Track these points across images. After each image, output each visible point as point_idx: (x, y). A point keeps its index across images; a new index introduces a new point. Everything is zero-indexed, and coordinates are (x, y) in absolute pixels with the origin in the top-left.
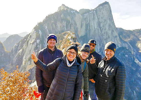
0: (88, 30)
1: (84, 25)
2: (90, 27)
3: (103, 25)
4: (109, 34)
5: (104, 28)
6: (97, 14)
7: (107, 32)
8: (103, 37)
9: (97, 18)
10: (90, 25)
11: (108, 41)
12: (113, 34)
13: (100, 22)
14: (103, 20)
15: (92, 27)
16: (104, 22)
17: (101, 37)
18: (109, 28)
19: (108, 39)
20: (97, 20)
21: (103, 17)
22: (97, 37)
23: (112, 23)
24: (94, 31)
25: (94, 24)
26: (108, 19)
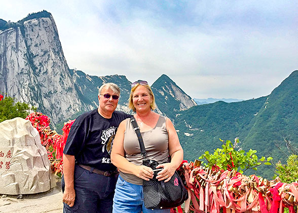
2: (5, 63)
4: (55, 83)
5: (42, 69)
7: (50, 78)
8: (40, 90)
9: (23, 44)
10: (6, 60)
11: (54, 98)
12: (63, 84)
13: (32, 53)
14: (40, 50)
15: (12, 65)
16: (43, 56)
17: (36, 89)
18: (53, 70)
19: (52, 94)
20: (26, 48)
21: (40, 44)
22: (26, 90)
23: (61, 60)
24: (18, 74)
25: (18, 59)
26: (51, 49)
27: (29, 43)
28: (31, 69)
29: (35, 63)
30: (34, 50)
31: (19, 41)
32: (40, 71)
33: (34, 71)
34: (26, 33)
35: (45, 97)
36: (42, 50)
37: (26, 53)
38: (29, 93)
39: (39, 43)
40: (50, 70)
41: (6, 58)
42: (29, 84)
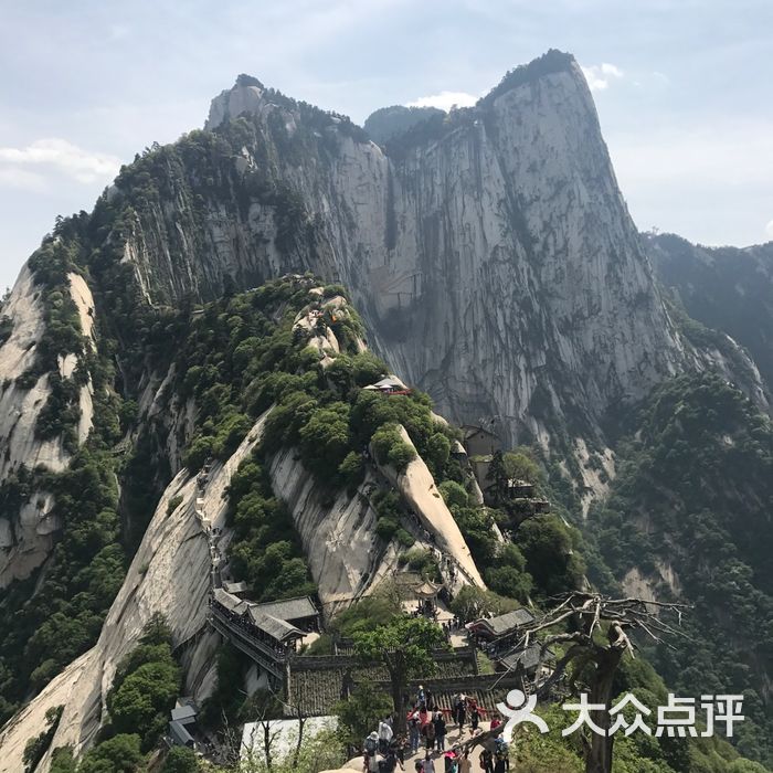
0: (439, 265)
1: (411, 224)
2: (449, 236)
3: (546, 218)
4: (594, 283)
5: (551, 240)
6: (496, 145)
7: (576, 266)
8: (549, 309)
9: (496, 168)
10: (451, 226)
11: (590, 333)
12: (619, 283)
13: (521, 196)
14: (544, 181)
15: (468, 240)
16: (552, 198)
17: (537, 307)
18: (586, 239)
19: (584, 318)
20: (503, 182)
21: (544, 162)
22: (508, 312)
23: (609, 204)
24: (485, 264)
25: (481, 219)
26: (576, 174)
27: (511, 166)
28: (519, 246)
29: (530, 226)
30: (526, 185)
31: (483, 162)
32: (546, 247)
33: (529, 249)
34: (502, 135)
35: (563, 332)
36: (549, 181)
37: (502, 196)
38: (517, 320)
39: (538, 160)
40: (576, 242)
41: (450, 222)
42: (515, 292)
